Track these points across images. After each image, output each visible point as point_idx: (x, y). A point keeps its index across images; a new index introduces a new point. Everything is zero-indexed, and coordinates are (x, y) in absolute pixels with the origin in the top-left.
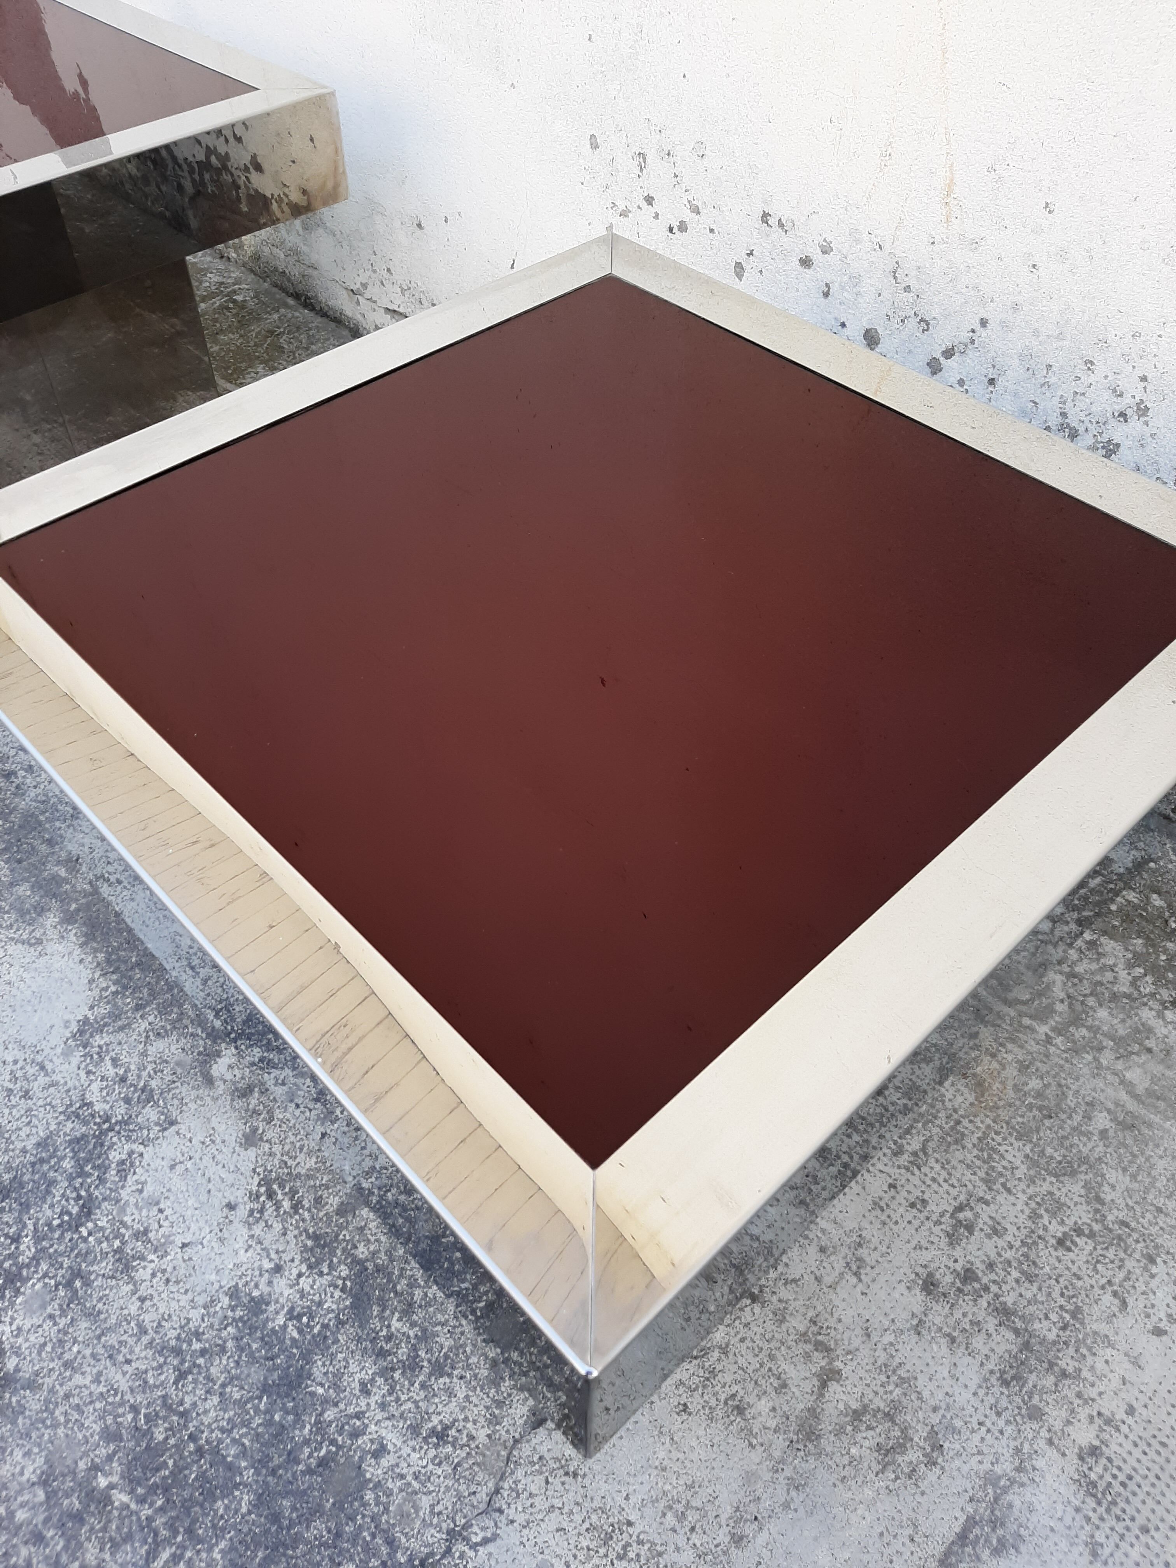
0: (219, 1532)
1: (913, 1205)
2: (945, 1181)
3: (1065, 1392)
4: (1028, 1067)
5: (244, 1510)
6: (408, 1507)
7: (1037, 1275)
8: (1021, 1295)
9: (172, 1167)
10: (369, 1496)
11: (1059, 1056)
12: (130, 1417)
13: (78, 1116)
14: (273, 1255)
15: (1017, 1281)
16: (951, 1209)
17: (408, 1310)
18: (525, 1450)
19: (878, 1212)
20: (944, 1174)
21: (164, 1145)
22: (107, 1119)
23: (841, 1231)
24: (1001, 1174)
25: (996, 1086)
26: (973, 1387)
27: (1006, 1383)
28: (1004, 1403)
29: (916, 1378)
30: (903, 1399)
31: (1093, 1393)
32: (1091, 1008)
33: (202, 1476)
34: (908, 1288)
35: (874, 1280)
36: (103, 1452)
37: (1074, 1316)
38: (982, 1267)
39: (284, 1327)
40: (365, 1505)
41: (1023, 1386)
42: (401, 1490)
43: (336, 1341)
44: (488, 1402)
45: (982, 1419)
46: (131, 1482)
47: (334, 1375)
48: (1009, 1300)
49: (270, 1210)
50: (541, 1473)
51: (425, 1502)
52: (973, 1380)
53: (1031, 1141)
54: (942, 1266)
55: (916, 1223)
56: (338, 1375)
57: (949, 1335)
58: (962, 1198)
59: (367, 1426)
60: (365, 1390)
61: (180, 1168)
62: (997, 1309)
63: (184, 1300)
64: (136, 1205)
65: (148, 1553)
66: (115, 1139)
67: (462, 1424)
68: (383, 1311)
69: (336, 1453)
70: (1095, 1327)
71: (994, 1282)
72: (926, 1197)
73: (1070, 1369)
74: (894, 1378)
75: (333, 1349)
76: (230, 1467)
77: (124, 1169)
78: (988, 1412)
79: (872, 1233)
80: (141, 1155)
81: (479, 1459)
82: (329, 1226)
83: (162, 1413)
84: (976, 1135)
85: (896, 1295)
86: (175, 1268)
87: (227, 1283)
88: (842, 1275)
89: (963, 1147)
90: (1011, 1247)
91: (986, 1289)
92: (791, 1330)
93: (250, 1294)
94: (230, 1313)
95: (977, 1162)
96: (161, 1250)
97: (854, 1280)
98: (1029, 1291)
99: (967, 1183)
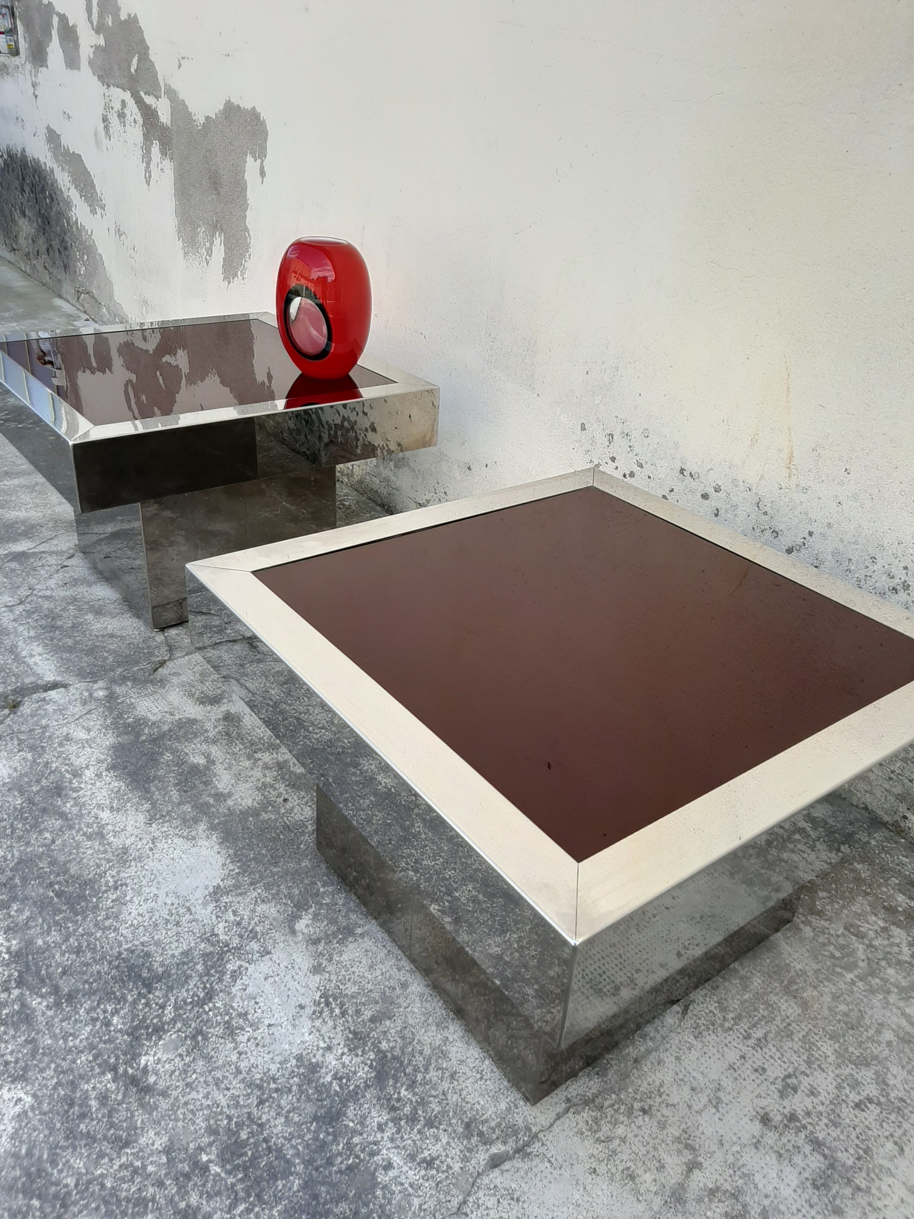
0: (278, 1200)
1: (756, 1070)
2: (779, 1059)
3: (859, 1200)
4: (838, 997)
5: (295, 1188)
6: (403, 1203)
7: (840, 1123)
8: (829, 1134)
9: (266, 979)
10: (379, 1192)
11: (860, 993)
12: (225, 1122)
13: (209, 941)
14: (327, 1040)
15: (826, 1125)
16: (782, 1076)
17: (412, 1086)
18: (486, 1180)
19: (732, 1071)
20: (778, 1054)
21: (262, 965)
22: (227, 945)
23: (706, 1080)
24: (818, 1059)
25: (816, 1006)
26: (793, 1186)
27: (816, 1187)
28: (815, 1200)
29: (754, 1175)
30: (744, 1186)
31: (880, 1204)
32: (883, 967)
33: (270, 1164)
34: (751, 1120)
35: (727, 1112)
36: (206, 1140)
37: (866, 1152)
38: (802, 1113)
39: (331, 1083)
40: (376, 1197)
41: (829, 1191)
42: (400, 1192)
43: (364, 1096)
44: (462, 1148)
45: (800, 1207)
46: (223, 1160)
47: (361, 1116)
48: (821, 1136)
49: (326, 1013)
50: (495, 1196)
51: (416, 1202)
52: (795, 1183)
53: (839, 1042)
54: (775, 1110)
55: (758, 1082)
56: (364, 1117)
57: (778, 1152)
58: (791, 1070)
59: (380, 1150)
60: (381, 1128)
61: (271, 980)
62: (812, 1141)
63: (267, 1057)
64: (241, 997)
65: (231, 1205)
66: (231, 957)
67: (444, 1158)
68: (396, 1082)
69: (359, 1164)
70: (881, 1162)
71: (810, 1123)
72: (766, 1066)
73: (863, 1186)
74: (738, 1173)
75: (362, 1101)
76: (288, 1162)
77: (235, 975)
78: (804, 1203)
79: (727, 1083)
80: (247, 969)
81: (454, 1181)
82: (364, 1027)
83: (247, 1123)
84: (801, 1034)
85: (742, 1123)
86: (263, 1038)
87: (296, 1051)
88: (705, 1106)
89: (792, 1040)
90: (823, 1104)
91: (805, 1127)
92: (669, 1134)
93: (310, 1060)
94: (296, 1070)
95: (801, 1050)
96: (255, 1026)
97: (714, 1110)
98: (835, 1133)
99: (794, 1062)
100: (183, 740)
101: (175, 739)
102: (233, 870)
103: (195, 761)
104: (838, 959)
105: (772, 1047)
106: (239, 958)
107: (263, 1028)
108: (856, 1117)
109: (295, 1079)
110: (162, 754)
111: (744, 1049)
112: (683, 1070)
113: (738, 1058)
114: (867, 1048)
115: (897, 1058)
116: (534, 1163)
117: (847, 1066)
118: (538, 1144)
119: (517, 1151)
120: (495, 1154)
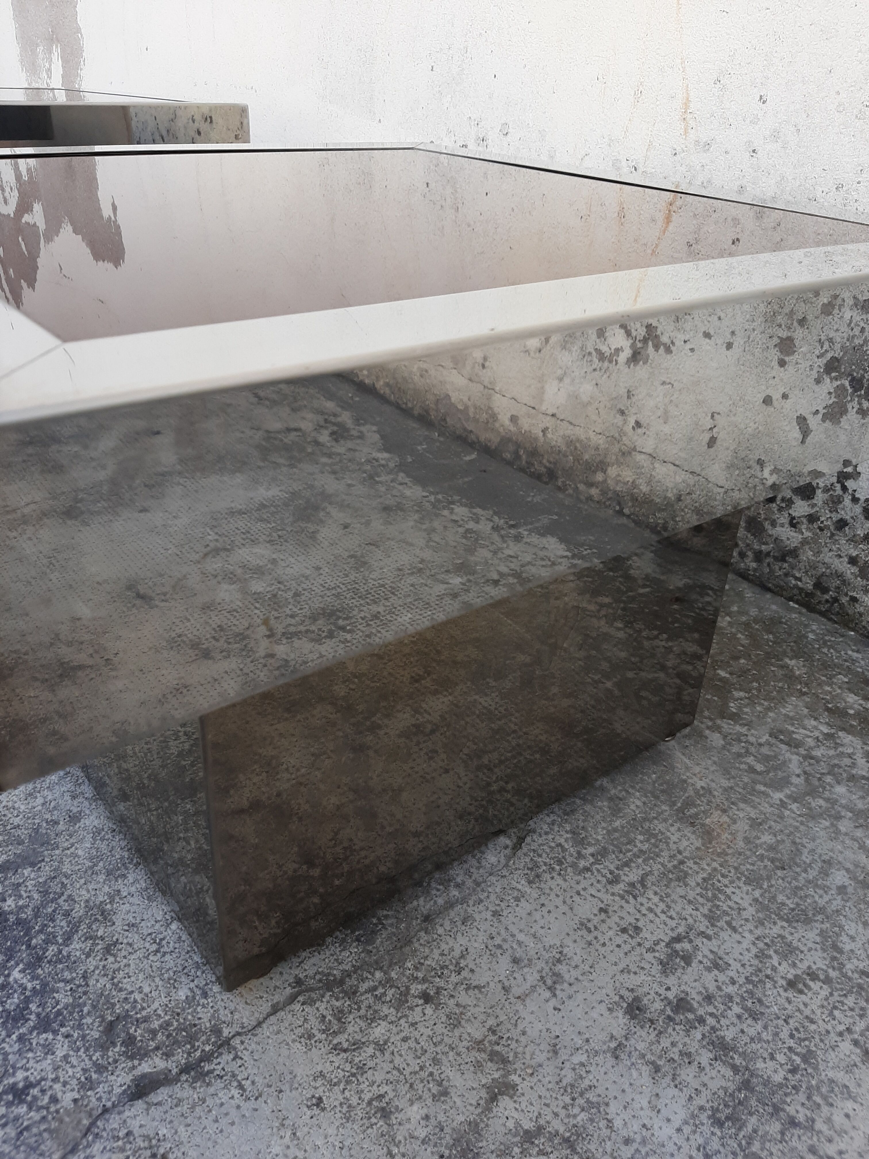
1: (624, 930)
2: (663, 912)
4: (761, 824)
7: (762, 1014)
8: (742, 1031)
11: (794, 819)
15: (739, 1017)
16: (667, 940)
18: (113, 1122)
19: (584, 932)
20: (662, 906)
23: (540, 946)
24: (726, 913)
25: (725, 836)
26: (677, 1122)
27: (717, 1122)
29: (607, 1105)
30: (589, 1125)
32: (829, 784)
34: (609, 1009)
35: (570, 997)
37: (805, 1058)
38: (699, 998)
41: (740, 1130)
48: (728, 1034)
52: (680, 1116)
53: (761, 887)
54: (652, 992)
55: (626, 948)
57: (653, 1063)
58: (681, 930)
62: (713, 1043)
67: (49, 1084)
70: (831, 1074)
71: (711, 1015)
72: (640, 924)
73: (800, 1118)
74: (580, 1101)
79: (574, 950)
81: (54, 1125)
84: (701, 876)
85: (594, 1014)
88: (534, 988)
89: (686, 885)
90: (733, 982)
91: (701, 1021)
92: (465, 1036)
95: (701, 900)
97: (548, 994)
98: (753, 1029)
99: (688, 917)
104: (759, 773)
105: (652, 896)
108: (790, 1002)
111: (607, 898)
112: (503, 932)
113: (596, 912)
114: (806, 896)
115: (855, 910)
116: (211, 1090)
117: (775, 923)
118: (227, 1057)
119: (185, 1069)
120: (144, 1076)
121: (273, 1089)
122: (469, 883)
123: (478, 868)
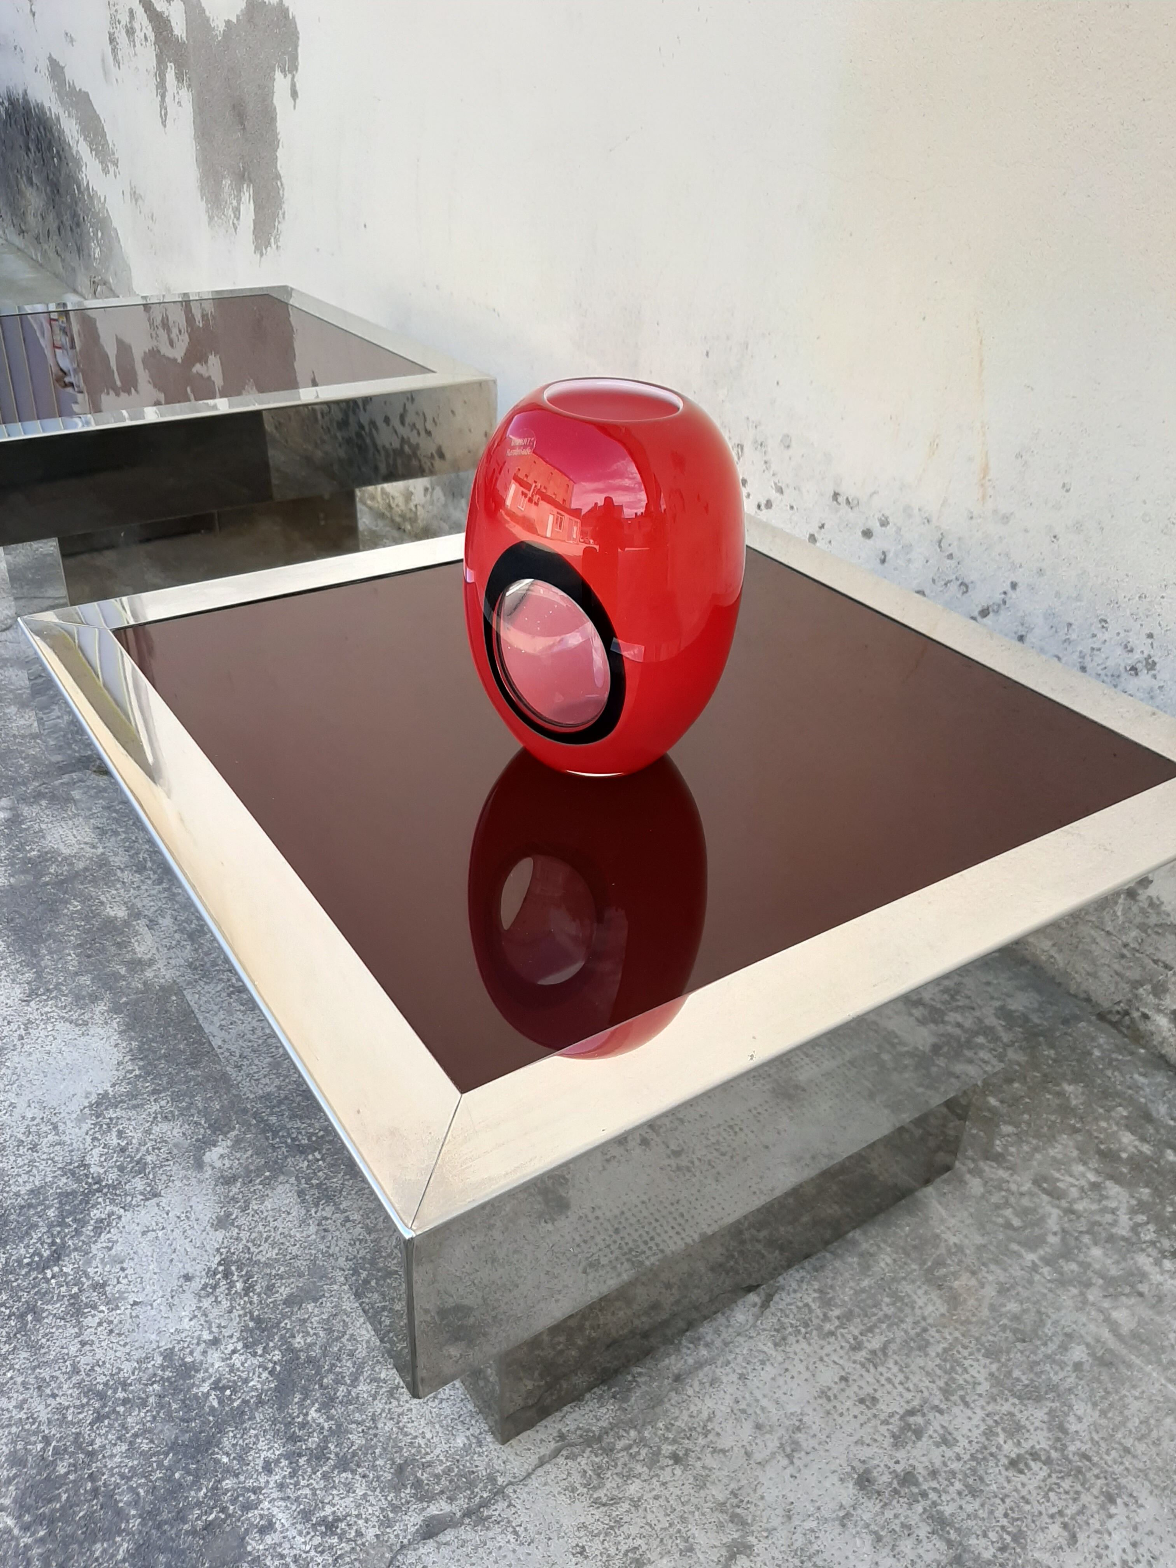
1: (862, 1401)
2: (901, 1383)
9: (144, 1233)
11: (1043, 1285)
12: (40, 1446)
13: (74, 1174)
14: (214, 1329)
16: (901, 1412)
18: (411, 1557)
19: (824, 1401)
20: (901, 1376)
21: (143, 1212)
22: (98, 1181)
23: (782, 1412)
24: (961, 1387)
25: (972, 1303)
33: (91, 1514)
34: (842, 1479)
35: (806, 1466)
37: (1015, 1538)
38: (924, 1473)
39: (207, 1395)
43: (252, 1418)
44: (385, 1505)
46: (21, 1507)
47: (241, 1448)
48: (947, 1510)
49: (223, 1288)
53: (999, 1361)
54: (882, 1465)
55: (862, 1419)
56: (246, 1450)
57: (875, 1533)
58: (916, 1403)
59: (260, 1502)
60: (268, 1467)
61: (151, 1235)
62: (932, 1517)
63: (122, 1351)
64: (102, 1259)
66: (100, 1200)
67: (353, 1519)
68: (305, 1398)
69: (224, 1521)
70: (1037, 1555)
71: (934, 1489)
72: (877, 1395)
75: (248, 1424)
76: (118, 1513)
77: (101, 1227)
79: (813, 1419)
80: (120, 1217)
82: (274, 1312)
83: (71, 1448)
84: (941, 1345)
85: (827, 1483)
86: (121, 1322)
87: (165, 1344)
88: (773, 1455)
89: (926, 1355)
90: (959, 1458)
91: (924, 1495)
92: (710, 1497)
93: (183, 1359)
94: (160, 1372)
95: (939, 1372)
96: (113, 1303)
97: (786, 1462)
98: (970, 1505)
99: (924, 1389)
100: (101, 883)
101: (90, 882)
102: (131, 1072)
103: (112, 914)
104: (1015, 1229)
105: (892, 1366)
106: (112, 1202)
107: (124, 1306)
108: (1009, 1481)
109: (155, 1386)
110: (66, 902)
111: (849, 1366)
112: (747, 1395)
113: (837, 1380)
114: (1042, 1372)
115: (1087, 1388)
116: (491, 1534)
117: (1007, 1400)
118: (501, 1505)
119: (468, 1514)
120: (433, 1517)
121: (542, 1536)
122: (718, 1343)
123: (727, 1327)
